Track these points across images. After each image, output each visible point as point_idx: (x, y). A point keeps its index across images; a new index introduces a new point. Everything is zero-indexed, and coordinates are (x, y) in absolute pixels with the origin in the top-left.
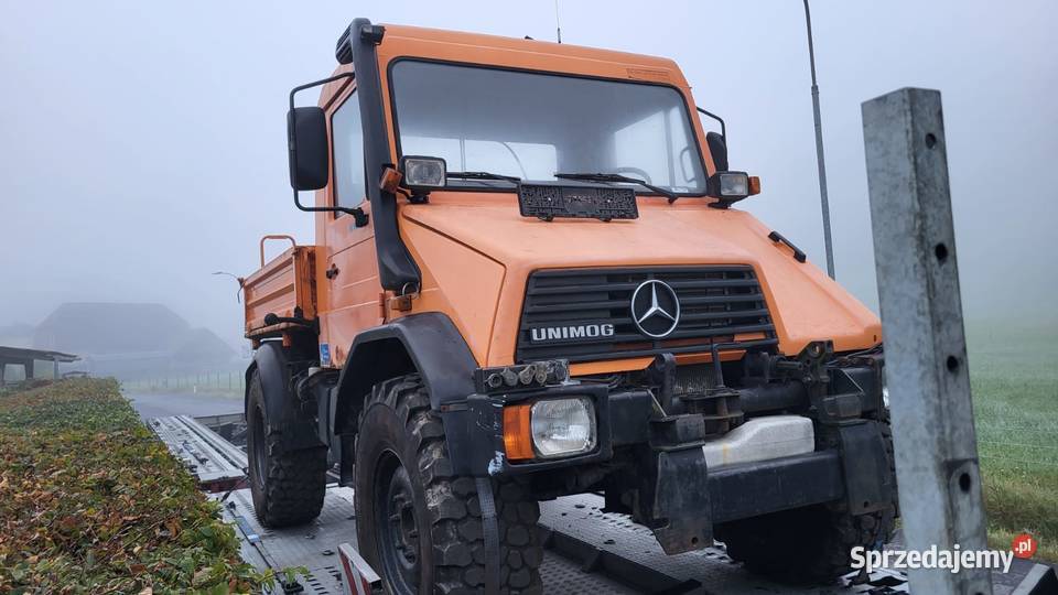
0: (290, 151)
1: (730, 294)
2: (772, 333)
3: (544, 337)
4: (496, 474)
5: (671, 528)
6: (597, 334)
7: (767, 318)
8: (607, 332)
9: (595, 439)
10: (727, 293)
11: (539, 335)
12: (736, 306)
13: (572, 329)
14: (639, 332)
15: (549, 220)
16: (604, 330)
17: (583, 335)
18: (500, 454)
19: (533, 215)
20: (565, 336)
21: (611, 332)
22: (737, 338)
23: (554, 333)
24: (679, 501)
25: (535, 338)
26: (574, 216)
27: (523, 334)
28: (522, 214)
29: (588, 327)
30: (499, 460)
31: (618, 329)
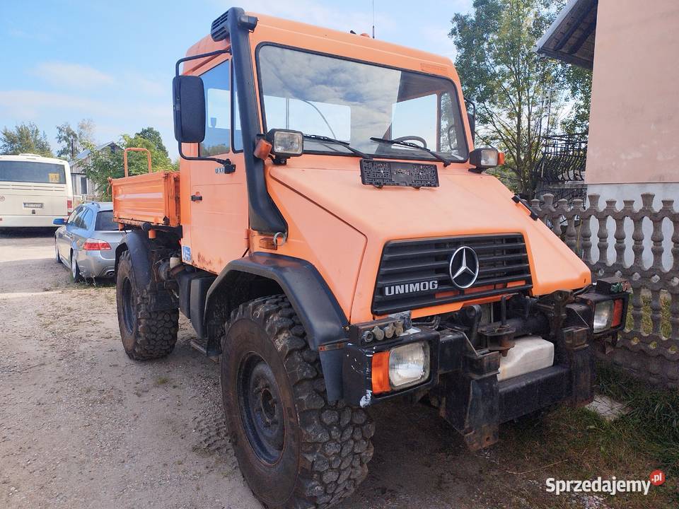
0: (175, 111)
1: (507, 253)
2: (529, 281)
3: (393, 293)
4: (367, 407)
5: (475, 433)
6: (427, 288)
7: (528, 270)
8: (433, 287)
9: (428, 372)
10: (505, 253)
11: (390, 292)
12: (510, 262)
13: (412, 285)
14: (453, 285)
15: (380, 188)
16: (431, 285)
17: (418, 290)
18: (369, 392)
19: (371, 184)
20: (407, 291)
21: (436, 286)
22: (510, 285)
23: (400, 290)
24: (481, 413)
25: (387, 294)
26: (398, 184)
27: (379, 290)
28: (364, 182)
29: (422, 284)
30: (369, 396)
31: (440, 283)
